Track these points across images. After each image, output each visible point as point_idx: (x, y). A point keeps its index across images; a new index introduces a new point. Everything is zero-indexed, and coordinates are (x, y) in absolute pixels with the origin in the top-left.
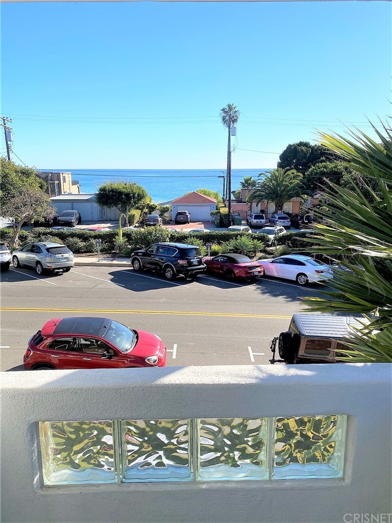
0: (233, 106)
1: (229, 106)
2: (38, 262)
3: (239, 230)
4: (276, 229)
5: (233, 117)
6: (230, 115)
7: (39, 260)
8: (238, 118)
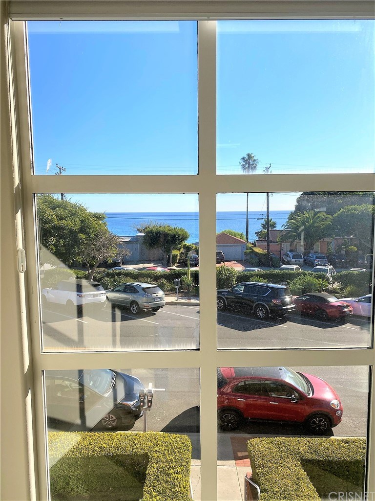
0: (253, 155)
1: (249, 155)
2: (133, 302)
3: (293, 269)
4: (328, 269)
5: (253, 164)
6: (249, 163)
7: (134, 299)
8: (256, 165)
